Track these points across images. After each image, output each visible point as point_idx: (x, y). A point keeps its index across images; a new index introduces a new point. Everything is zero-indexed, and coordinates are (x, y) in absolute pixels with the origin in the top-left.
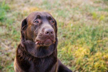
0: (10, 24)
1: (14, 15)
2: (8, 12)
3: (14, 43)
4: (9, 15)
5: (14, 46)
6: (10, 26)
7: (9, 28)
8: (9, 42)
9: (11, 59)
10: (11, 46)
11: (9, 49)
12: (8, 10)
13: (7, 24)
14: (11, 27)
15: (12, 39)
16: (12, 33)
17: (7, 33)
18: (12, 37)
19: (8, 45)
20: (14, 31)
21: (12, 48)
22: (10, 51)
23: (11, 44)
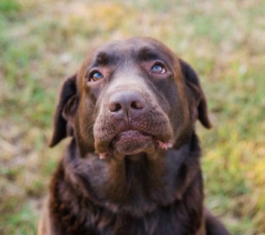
0: (20, 65)
1: (34, 32)
2: (11, 20)
3: (35, 133)
4: (17, 31)
5: (33, 143)
6: (19, 72)
7: (16, 79)
8: (15, 131)
9: (22, 193)
10: (24, 144)
11: (15, 156)
12: (13, 13)
13: (11, 67)
14: (25, 76)
15: (28, 119)
17: (11, 96)
18: (29, 112)
19: (14, 141)
20: (35, 91)
21: (26, 152)
22: (20, 161)
23: (23, 135)
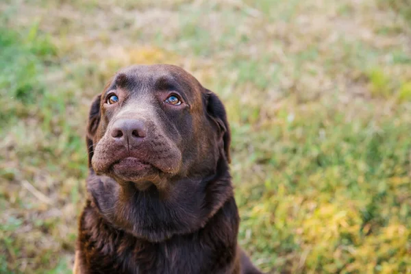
0: (57, 111)
1: (71, 77)
2: (47, 64)
3: (71, 183)
4: (54, 75)
5: (69, 194)
6: (55, 119)
7: (52, 125)
8: (50, 181)
9: (58, 246)
10: (57, 195)
11: (49, 207)
12: (49, 57)
13: (46, 112)
14: (60, 123)
15: (64, 168)
16: (61, 144)
17: (46, 144)
18: (64, 161)
19: (49, 192)
20: (71, 139)
21: (62, 203)
22: (55, 213)
23: (58, 185)
